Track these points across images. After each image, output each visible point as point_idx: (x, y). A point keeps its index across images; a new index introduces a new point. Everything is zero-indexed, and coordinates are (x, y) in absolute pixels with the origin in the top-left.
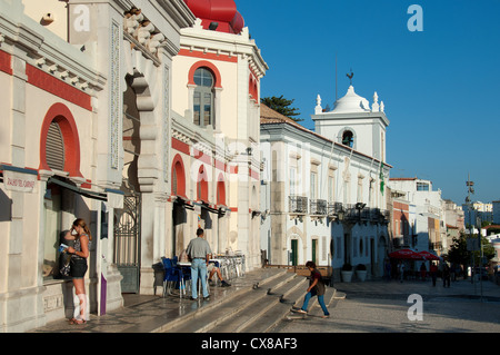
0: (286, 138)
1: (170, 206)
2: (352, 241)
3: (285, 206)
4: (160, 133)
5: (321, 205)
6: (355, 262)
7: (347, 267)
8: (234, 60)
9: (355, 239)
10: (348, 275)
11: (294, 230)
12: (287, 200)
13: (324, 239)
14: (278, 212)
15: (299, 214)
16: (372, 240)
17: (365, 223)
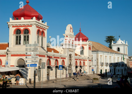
0: (99, 53)
1: (75, 67)
2: (116, 70)
3: (99, 64)
4: (73, 59)
5: (107, 63)
6: (117, 73)
7: (114, 74)
8: (86, 45)
9: (117, 69)
10: (114, 76)
11: (101, 68)
12: (99, 63)
13: (108, 69)
14: (98, 65)
15: (102, 65)
16: (122, 70)
17: (119, 66)
